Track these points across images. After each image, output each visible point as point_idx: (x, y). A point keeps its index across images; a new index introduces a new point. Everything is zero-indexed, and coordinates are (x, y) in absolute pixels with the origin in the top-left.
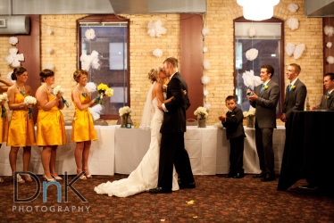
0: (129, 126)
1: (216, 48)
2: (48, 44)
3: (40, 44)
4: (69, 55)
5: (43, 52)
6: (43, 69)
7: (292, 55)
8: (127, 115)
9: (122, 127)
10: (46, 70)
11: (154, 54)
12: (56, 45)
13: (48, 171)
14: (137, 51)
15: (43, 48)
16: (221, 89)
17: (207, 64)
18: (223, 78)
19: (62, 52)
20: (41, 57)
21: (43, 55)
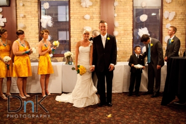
0: (70, 63)
1: (122, 14)
2: (21, 12)
3: (16, 11)
4: (33, 18)
5: (18, 17)
6: (18, 29)
7: (168, 18)
8: (69, 57)
9: (66, 64)
10: (20, 30)
11: (85, 18)
12: (26, 12)
13: (22, 92)
14: (75, 16)
15: (18, 14)
16: (125, 38)
17: (116, 24)
18: (126, 32)
19: (30, 16)
20: (17, 20)
21: (18, 19)
